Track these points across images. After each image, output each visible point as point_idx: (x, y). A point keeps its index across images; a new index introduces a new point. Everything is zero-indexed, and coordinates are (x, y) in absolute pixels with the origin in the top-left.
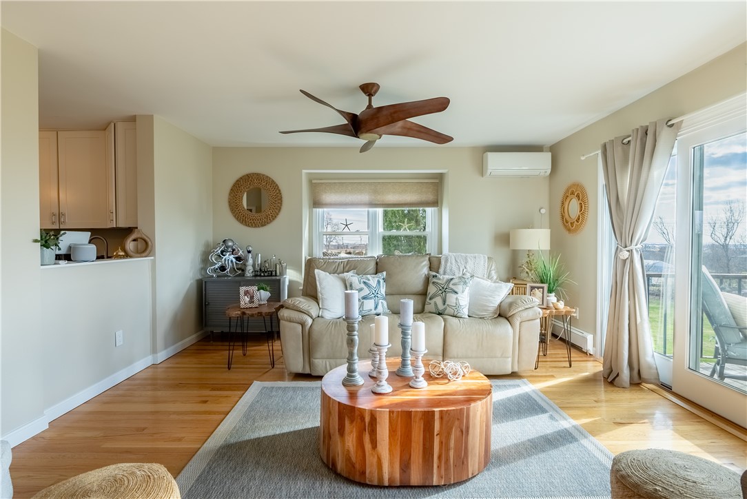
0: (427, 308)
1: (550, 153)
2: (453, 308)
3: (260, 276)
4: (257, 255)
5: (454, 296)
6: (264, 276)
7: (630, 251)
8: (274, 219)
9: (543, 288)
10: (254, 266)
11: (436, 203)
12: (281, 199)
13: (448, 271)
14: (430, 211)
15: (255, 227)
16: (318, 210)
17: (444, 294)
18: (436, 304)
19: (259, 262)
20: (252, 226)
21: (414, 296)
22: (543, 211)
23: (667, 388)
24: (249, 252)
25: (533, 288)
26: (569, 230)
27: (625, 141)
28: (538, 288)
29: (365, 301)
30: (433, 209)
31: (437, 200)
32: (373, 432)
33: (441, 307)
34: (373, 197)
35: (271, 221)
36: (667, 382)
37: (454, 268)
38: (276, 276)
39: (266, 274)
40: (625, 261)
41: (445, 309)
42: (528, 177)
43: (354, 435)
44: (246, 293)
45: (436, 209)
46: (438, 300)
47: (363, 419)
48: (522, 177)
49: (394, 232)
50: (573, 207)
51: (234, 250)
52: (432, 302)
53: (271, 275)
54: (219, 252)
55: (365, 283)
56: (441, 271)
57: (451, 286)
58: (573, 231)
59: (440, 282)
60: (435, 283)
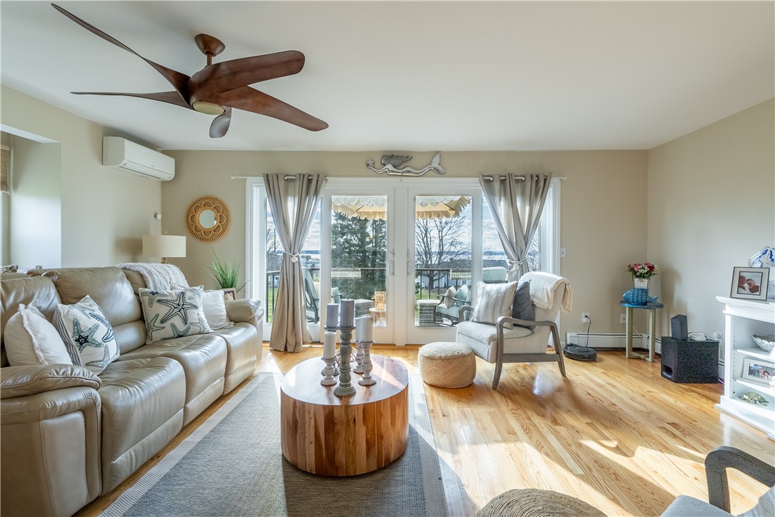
0: (156, 335)
1: (173, 160)
2: (198, 325)
5: (195, 311)
7: (298, 257)
9: (233, 292)
17: (182, 311)
18: (173, 326)
21: (132, 324)
25: (225, 293)
27: (287, 178)
28: (229, 292)
29: (108, 344)
33: (181, 327)
40: (294, 264)
41: (189, 329)
46: (177, 321)
52: (167, 324)
56: (151, 285)
57: (188, 301)
58: (208, 240)
59: (169, 298)
60: (159, 301)
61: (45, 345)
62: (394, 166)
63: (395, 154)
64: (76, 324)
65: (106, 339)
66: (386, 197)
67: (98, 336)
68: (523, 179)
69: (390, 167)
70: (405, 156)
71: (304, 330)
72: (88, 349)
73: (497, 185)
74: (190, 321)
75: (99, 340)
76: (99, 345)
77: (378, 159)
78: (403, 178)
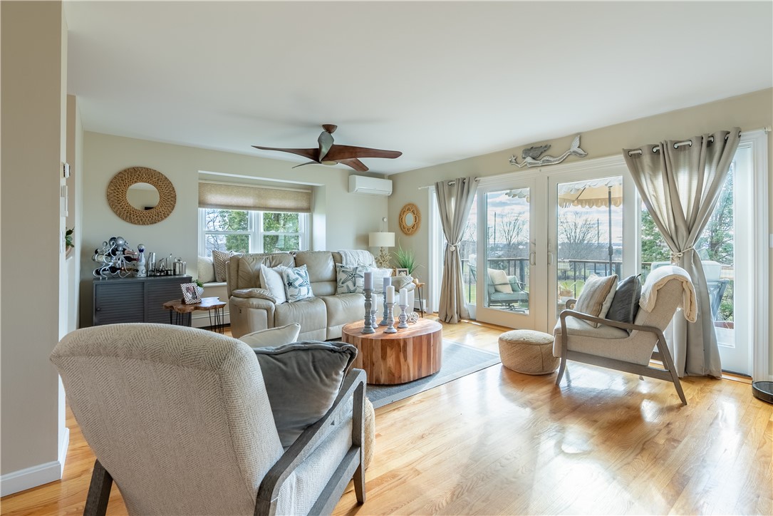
0: (339, 290)
1: (391, 181)
2: (362, 288)
3: (155, 276)
4: (151, 254)
6: (160, 276)
7: (456, 246)
8: (166, 217)
9: (406, 271)
10: (147, 265)
11: (308, 209)
12: (175, 197)
13: (349, 262)
14: (302, 216)
15: (144, 224)
16: (204, 209)
17: (353, 279)
18: (348, 286)
19: (154, 261)
20: (139, 223)
21: (328, 282)
22: (385, 220)
23: (475, 320)
24: (141, 251)
25: (400, 272)
26: (406, 234)
27: (450, 183)
28: (403, 271)
29: (301, 288)
30: (306, 214)
31: (310, 206)
32: (405, 351)
33: (352, 288)
34: (257, 201)
35: (162, 219)
36: (474, 318)
37: (352, 260)
38: (175, 274)
39: (162, 274)
40: (453, 252)
41: (356, 289)
42: (377, 195)
43: (394, 356)
44: (188, 289)
45: (308, 214)
46: (350, 284)
47: (399, 344)
48: (373, 195)
49: (272, 233)
50: (409, 219)
51: (124, 250)
52: (345, 285)
53: (167, 274)
54: (110, 251)
55: (298, 274)
56: (344, 262)
57: (358, 272)
58: (409, 235)
59: (348, 270)
60: (343, 271)
61: (269, 282)
62: (534, 158)
63: (535, 146)
64: (288, 276)
65: (300, 286)
66: (528, 189)
67: (297, 284)
68: (690, 143)
69: (529, 159)
70: (544, 145)
71: (462, 308)
72: (292, 288)
73: (646, 160)
74: (357, 285)
75: (297, 285)
76: (296, 288)
77: (520, 154)
78: (543, 169)
